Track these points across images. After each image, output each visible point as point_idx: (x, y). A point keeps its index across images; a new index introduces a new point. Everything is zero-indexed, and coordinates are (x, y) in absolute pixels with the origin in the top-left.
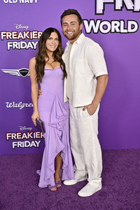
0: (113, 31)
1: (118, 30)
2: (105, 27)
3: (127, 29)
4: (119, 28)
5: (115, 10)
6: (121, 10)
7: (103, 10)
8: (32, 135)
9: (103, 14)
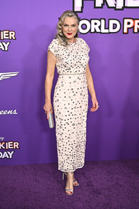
0: (93, 30)
1: (98, 30)
2: (84, 27)
3: (108, 29)
4: (100, 27)
5: (95, 7)
6: (102, 7)
7: (82, 8)
8: (5, 145)
9: (81, 12)
